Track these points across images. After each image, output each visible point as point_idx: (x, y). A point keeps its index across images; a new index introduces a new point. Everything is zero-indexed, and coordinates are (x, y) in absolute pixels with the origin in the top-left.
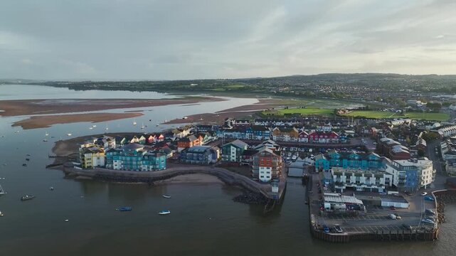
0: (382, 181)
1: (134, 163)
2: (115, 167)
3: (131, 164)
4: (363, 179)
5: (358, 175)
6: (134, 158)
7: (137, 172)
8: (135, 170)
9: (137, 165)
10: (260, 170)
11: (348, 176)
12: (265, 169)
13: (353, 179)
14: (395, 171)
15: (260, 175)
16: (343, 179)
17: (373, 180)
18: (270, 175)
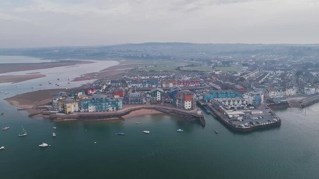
0: (245, 102)
1: (104, 107)
2: (90, 111)
3: (102, 108)
4: (236, 103)
5: (234, 101)
6: (104, 104)
7: (106, 113)
8: (104, 111)
9: (106, 108)
10: (186, 103)
11: (229, 102)
12: (188, 102)
13: (231, 103)
14: (250, 97)
15: (186, 106)
16: (227, 103)
17: (241, 102)
18: (190, 105)
